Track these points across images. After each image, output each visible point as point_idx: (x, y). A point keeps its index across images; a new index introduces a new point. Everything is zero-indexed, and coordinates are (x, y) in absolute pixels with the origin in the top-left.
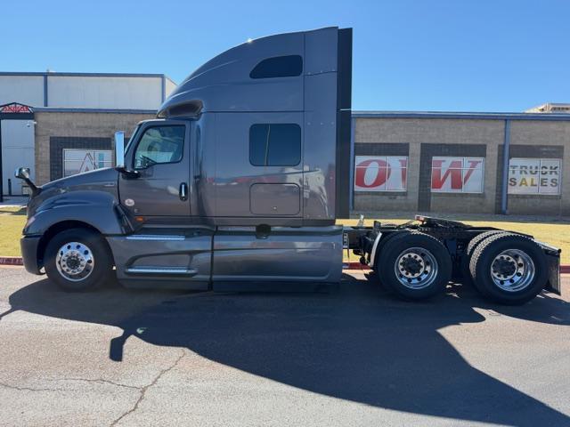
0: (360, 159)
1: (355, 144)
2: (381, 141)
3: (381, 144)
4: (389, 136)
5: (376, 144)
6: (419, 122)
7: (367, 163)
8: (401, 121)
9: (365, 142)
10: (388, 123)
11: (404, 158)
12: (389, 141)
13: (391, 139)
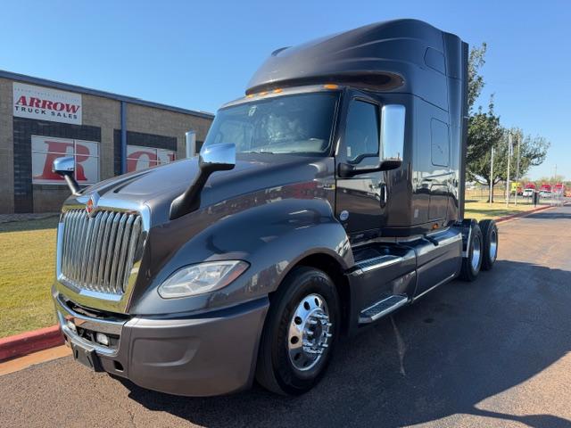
0: (131, 150)
1: (128, 132)
2: (151, 132)
3: (151, 135)
4: (159, 128)
5: (147, 135)
7: (138, 155)
8: (168, 114)
9: (136, 131)
10: (157, 114)
11: (171, 153)
12: (159, 134)
13: (160, 131)
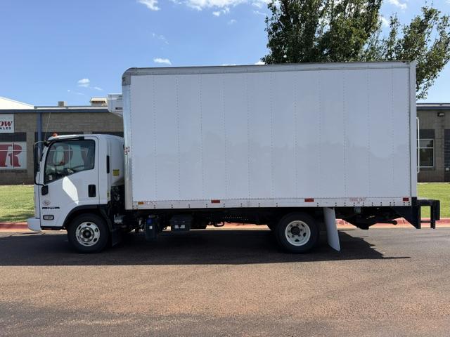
6: (90, 116)
